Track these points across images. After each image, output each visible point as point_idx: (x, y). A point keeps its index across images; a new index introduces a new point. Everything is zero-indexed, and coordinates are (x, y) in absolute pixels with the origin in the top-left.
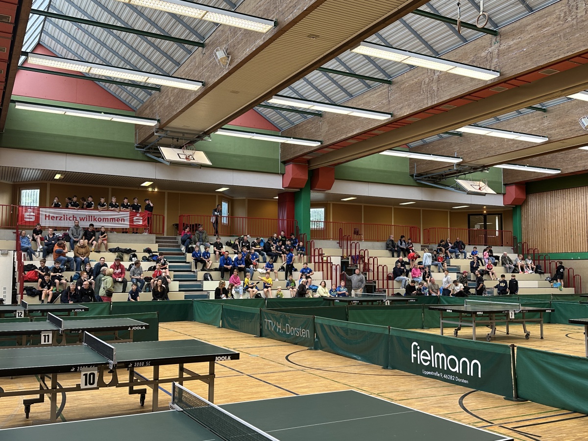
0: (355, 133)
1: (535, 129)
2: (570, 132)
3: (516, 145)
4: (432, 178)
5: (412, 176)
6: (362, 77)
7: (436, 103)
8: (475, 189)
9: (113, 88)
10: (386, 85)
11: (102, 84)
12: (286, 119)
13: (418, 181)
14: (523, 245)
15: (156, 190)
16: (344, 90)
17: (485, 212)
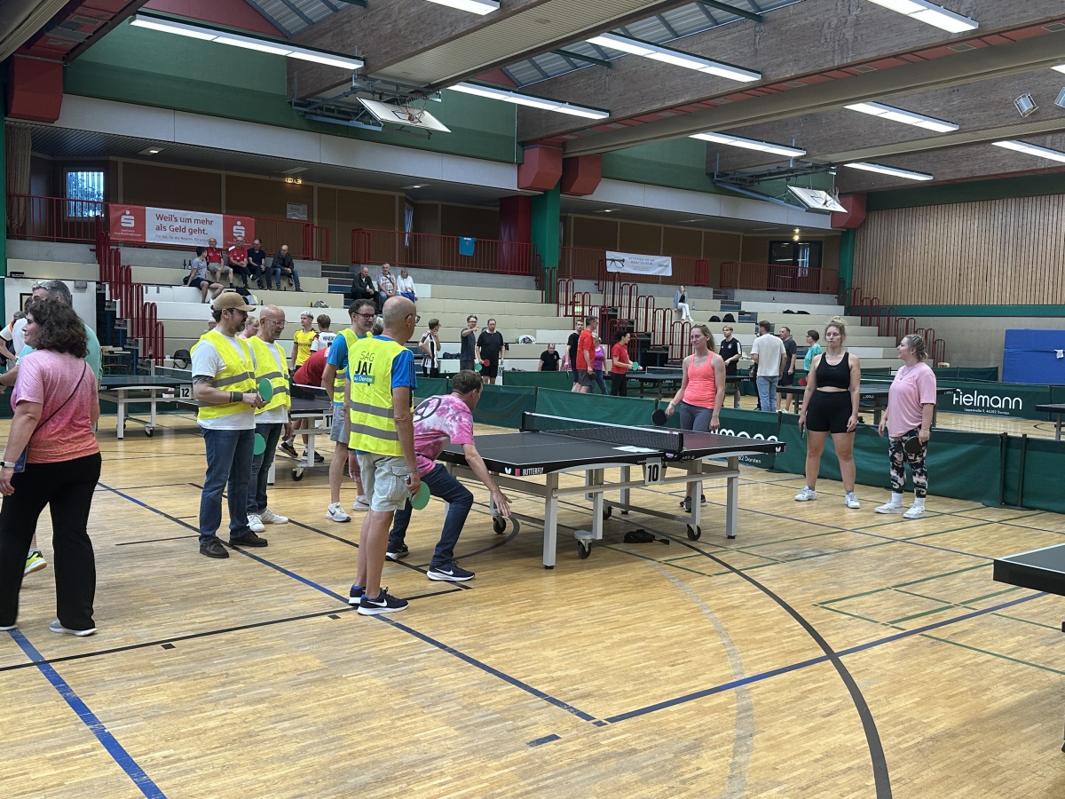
1: (936, 109)
2: (995, 118)
3: (901, 134)
4: (741, 180)
5: (711, 175)
8: (818, 204)
10: (751, 23)
12: (536, 66)
13: (718, 184)
14: (855, 292)
16: (666, 24)
17: (796, 238)
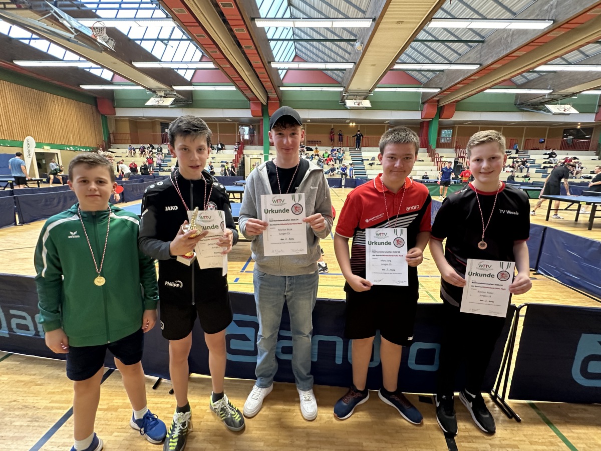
0: (459, 80)
4: (530, 105)
5: (516, 105)
6: (443, 41)
7: (508, 52)
8: (562, 111)
9: (329, 73)
10: (481, 44)
11: (324, 71)
12: (425, 76)
13: (519, 108)
15: (354, 124)
16: (456, 52)
17: (579, 127)
